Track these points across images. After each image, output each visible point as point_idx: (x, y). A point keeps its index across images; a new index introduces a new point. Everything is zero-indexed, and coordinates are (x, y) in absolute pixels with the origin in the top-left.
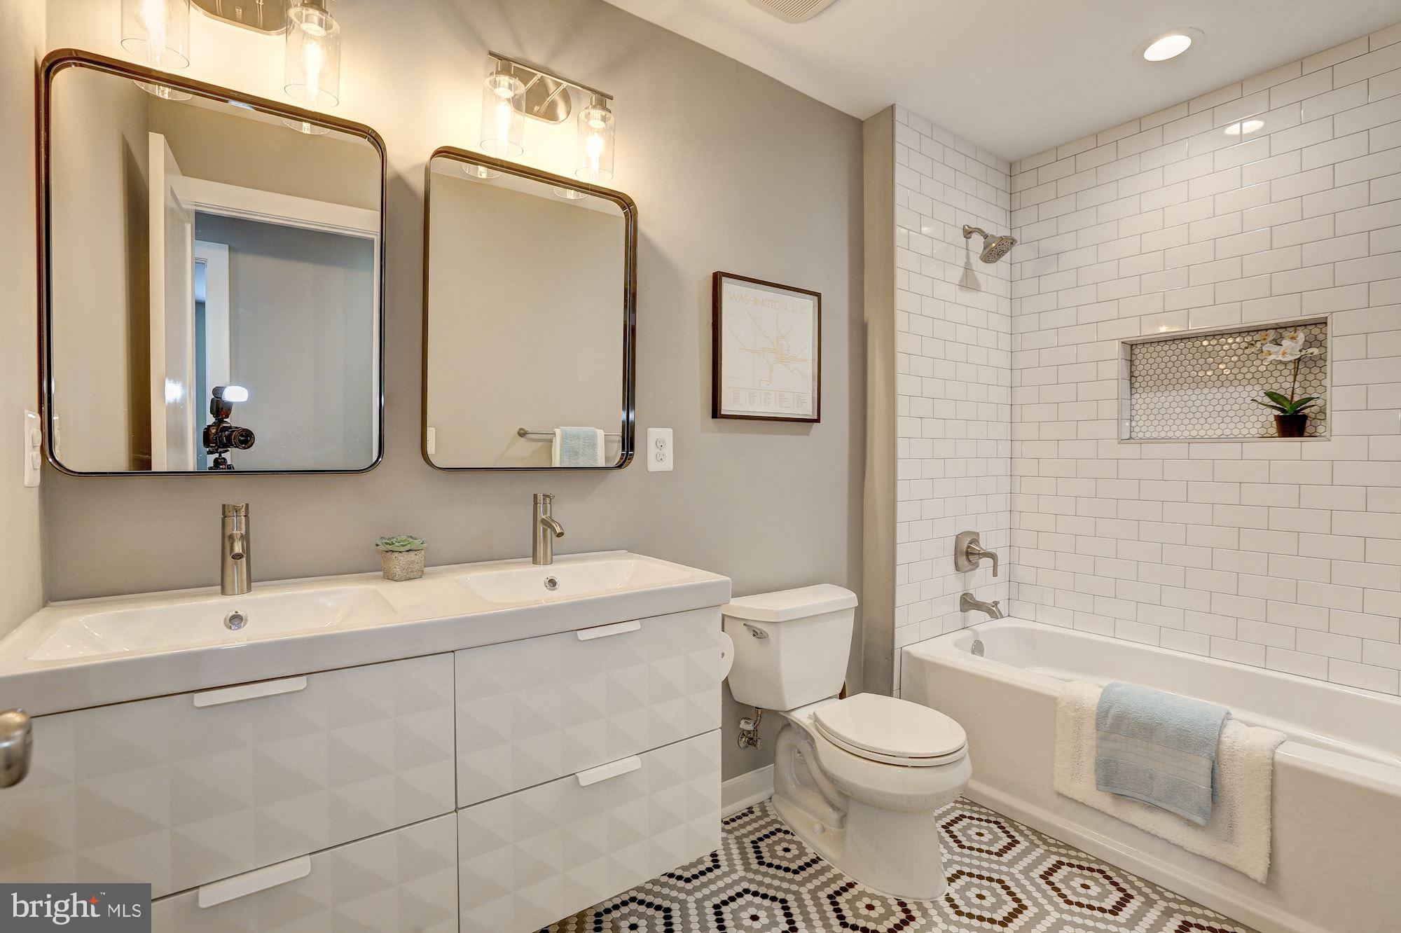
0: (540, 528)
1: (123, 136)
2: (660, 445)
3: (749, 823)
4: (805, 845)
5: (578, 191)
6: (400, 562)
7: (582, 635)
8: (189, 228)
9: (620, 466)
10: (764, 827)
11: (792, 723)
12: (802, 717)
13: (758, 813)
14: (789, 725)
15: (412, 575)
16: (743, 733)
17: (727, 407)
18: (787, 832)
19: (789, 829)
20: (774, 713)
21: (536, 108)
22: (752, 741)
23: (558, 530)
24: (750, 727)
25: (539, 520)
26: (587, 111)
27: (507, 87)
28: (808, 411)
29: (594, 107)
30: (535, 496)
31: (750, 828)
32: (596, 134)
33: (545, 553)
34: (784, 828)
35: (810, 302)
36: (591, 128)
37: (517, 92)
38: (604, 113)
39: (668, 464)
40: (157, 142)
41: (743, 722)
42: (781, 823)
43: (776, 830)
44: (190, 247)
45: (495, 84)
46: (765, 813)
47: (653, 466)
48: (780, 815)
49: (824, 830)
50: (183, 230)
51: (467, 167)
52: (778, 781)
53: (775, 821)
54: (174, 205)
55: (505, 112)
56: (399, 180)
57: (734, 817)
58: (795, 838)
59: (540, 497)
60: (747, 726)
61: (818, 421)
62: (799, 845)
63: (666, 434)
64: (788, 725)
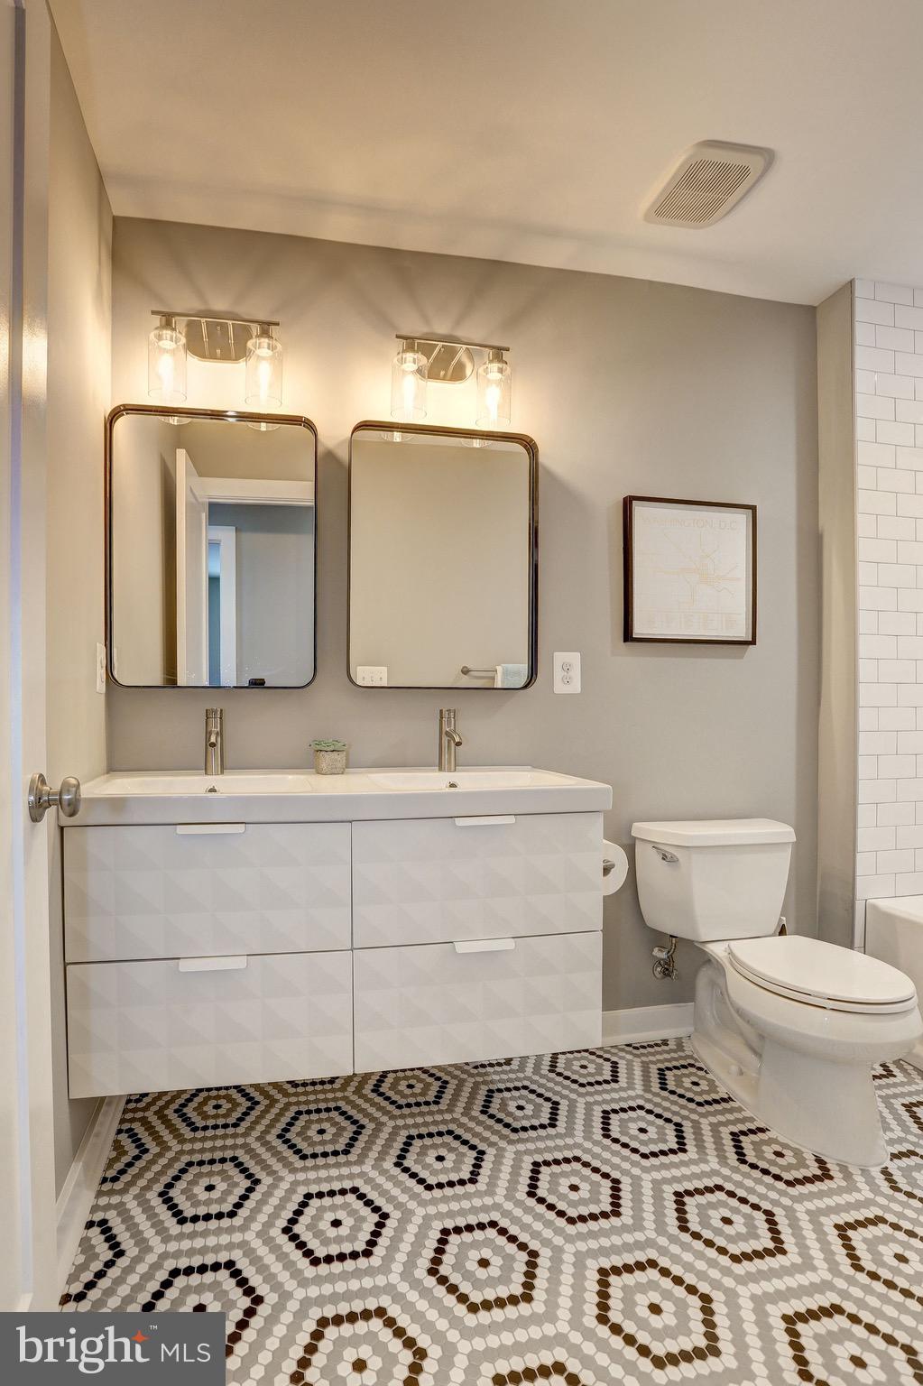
0: (445, 739)
1: (161, 456)
2: (567, 668)
3: (660, 1053)
4: (717, 1083)
5: (482, 439)
6: (326, 760)
7: (460, 822)
8: (204, 516)
9: (526, 687)
10: (676, 1059)
11: (712, 960)
12: (718, 950)
13: (672, 1045)
14: (710, 960)
15: (334, 771)
16: (659, 962)
17: (639, 630)
18: (700, 1069)
19: (704, 1067)
20: (690, 943)
21: (442, 373)
22: (667, 972)
23: (457, 740)
24: (663, 955)
25: (444, 732)
26: (485, 366)
27: (412, 361)
28: (742, 633)
29: (491, 362)
30: (441, 711)
31: (659, 1057)
32: (494, 385)
33: (449, 762)
34: (697, 1065)
35: (742, 518)
36: (489, 380)
37: (420, 364)
38: (500, 365)
39: (576, 687)
40: (181, 454)
41: (656, 950)
42: (696, 1060)
43: (689, 1064)
44: (207, 533)
45: (402, 361)
46: (680, 1046)
47: (560, 688)
48: (697, 1053)
49: (741, 1073)
50: (200, 519)
51: (385, 435)
52: (698, 1019)
53: (691, 1057)
54: (193, 500)
55: (411, 383)
56: (330, 455)
57: (645, 1044)
58: (708, 1076)
59: (446, 714)
60: (660, 954)
61: (753, 642)
62: (711, 1083)
63: (574, 658)
64: (708, 960)
